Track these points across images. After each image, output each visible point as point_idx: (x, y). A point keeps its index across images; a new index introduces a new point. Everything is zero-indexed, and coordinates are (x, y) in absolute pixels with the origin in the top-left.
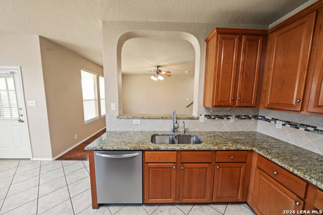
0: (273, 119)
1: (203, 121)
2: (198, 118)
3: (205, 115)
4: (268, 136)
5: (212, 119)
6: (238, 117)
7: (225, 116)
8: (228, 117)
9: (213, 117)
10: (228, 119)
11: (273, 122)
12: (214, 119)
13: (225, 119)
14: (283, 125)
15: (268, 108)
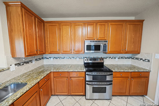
0: (49, 57)
1: (14, 69)
2: (9, 69)
3: (15, 64)
4: (49, 65)
5: (21, 65)
6: (36, 60)
7: (29, 61)
8: (31, 61)
9: (21, 64)
10: (31, 62)
11: (50, 59)
12: (22, 65)
13: (30, 63)
14: (53, 59)
15: (50, 53)
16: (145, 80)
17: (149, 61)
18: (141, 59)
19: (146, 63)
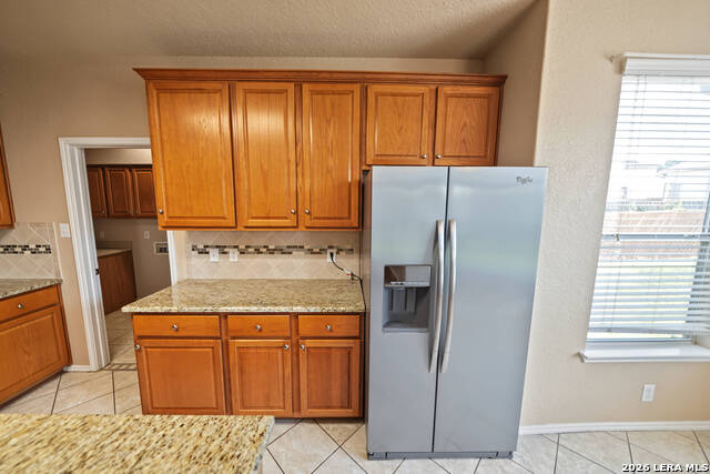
16: (49, 316)
17: (48, 250)
18: (25, 248)
19: (41, 259)
